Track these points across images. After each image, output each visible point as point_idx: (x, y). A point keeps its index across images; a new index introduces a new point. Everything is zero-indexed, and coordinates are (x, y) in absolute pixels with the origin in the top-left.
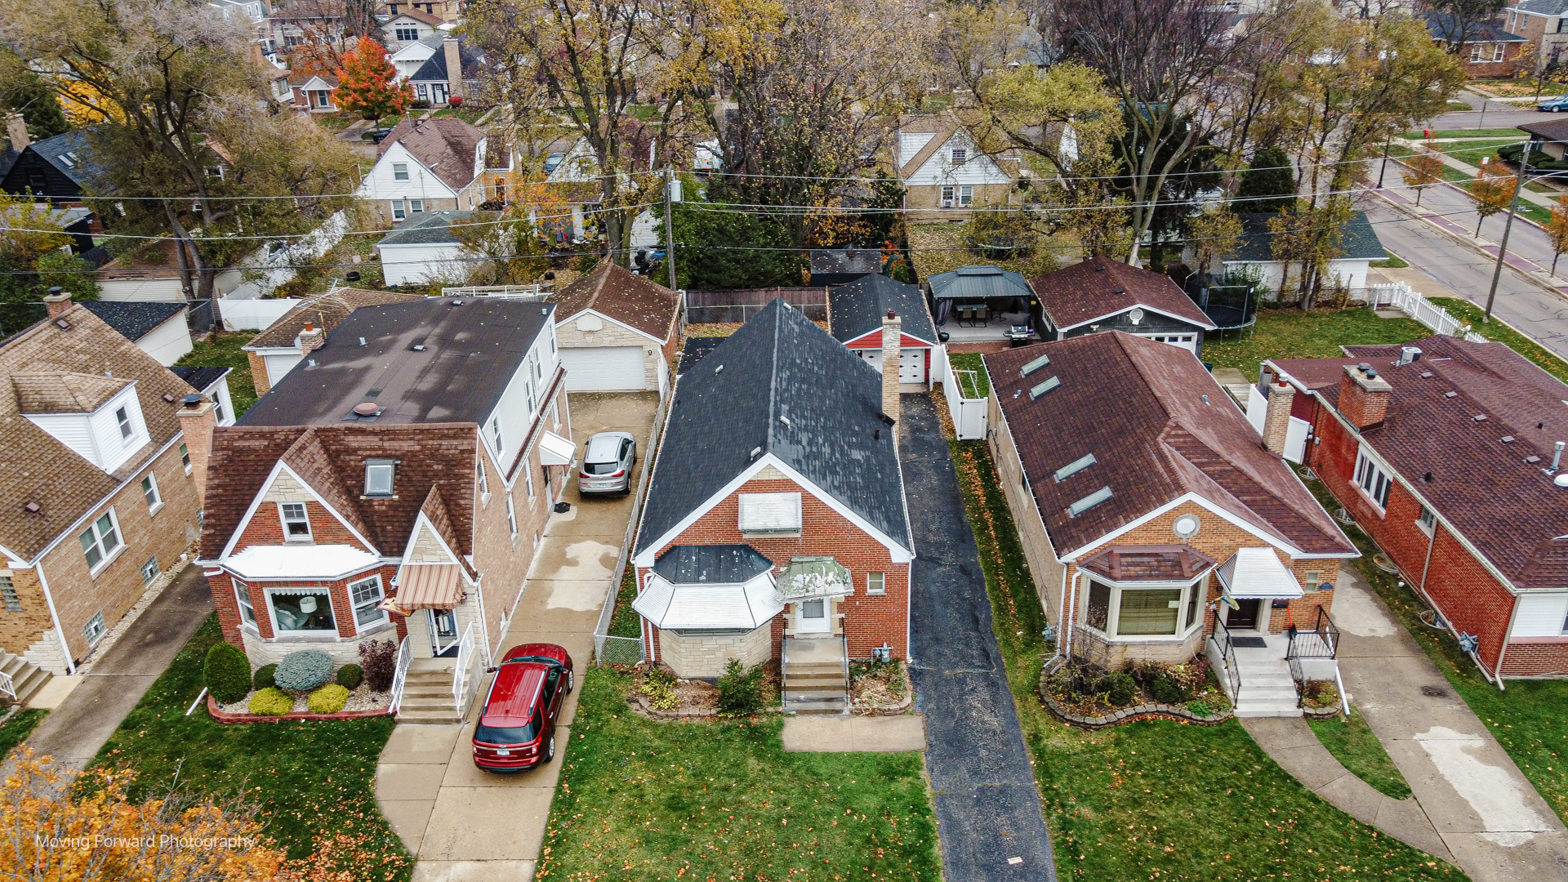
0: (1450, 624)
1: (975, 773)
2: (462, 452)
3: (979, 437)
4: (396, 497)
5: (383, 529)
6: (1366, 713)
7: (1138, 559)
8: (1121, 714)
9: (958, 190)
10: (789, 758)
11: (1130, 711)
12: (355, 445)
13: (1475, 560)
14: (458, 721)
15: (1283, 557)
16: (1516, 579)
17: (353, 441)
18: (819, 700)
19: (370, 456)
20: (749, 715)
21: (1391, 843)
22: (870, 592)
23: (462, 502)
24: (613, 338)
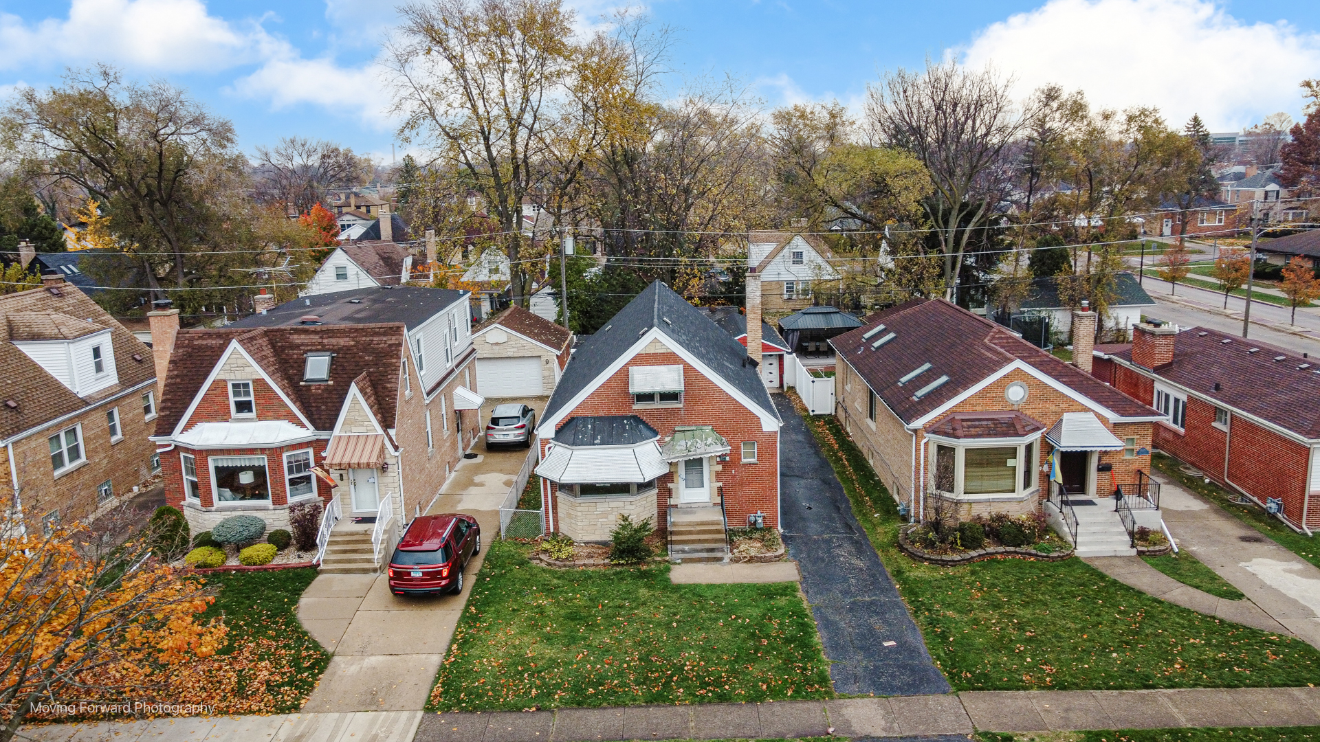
0: (1255, 499)
1: (846, 593)
2: (390, 345)
3: (828, 412)
4: (331, 383)
5: (318, 408)
6: (1192, 552)
7: (977, 423)
8: (973, 553)
9: (797, 284)
10: (677, 588)
11: (982, 552)
12: (298, 342)
13: (1269, 433)
14: (375, 570)
15: (1104, 420)
16: (1307, 434)
17: (297, 339)
18: (702, 551)
19: (311, 351)
20: (639, 564)
21: (1233, 626)
22: (744, 461)
23: (389, 385)
24: (515, 350)
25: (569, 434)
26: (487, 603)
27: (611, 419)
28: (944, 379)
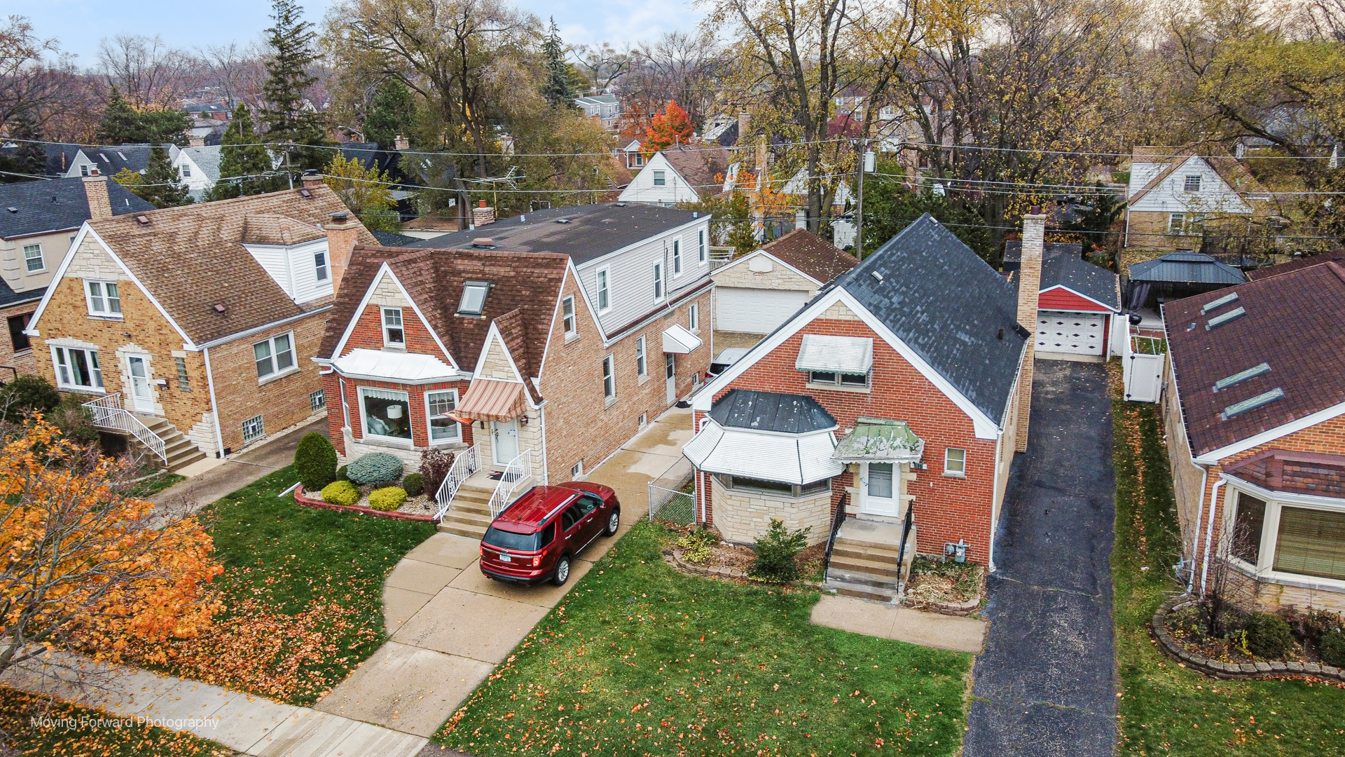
1: (1036, 689)
2: (551, 280)
3: (1150, 400)
4: (484, 317)
5: (467, 345)
7: (1311, 470)
8: (1263, 666)
9: (1188, 217)
10: (811, 631)
11: (1278, 665)
12: (461, 267)
17: (460, 264)
18: (866, 583)
19: (470, 279)
20: (783, 585)
22: (947, 472)
23: (540, 327)
24: (781, 281)
25: (724, 412)
26: (580, 606)
27: (781, 397)
28: (1277, 393)
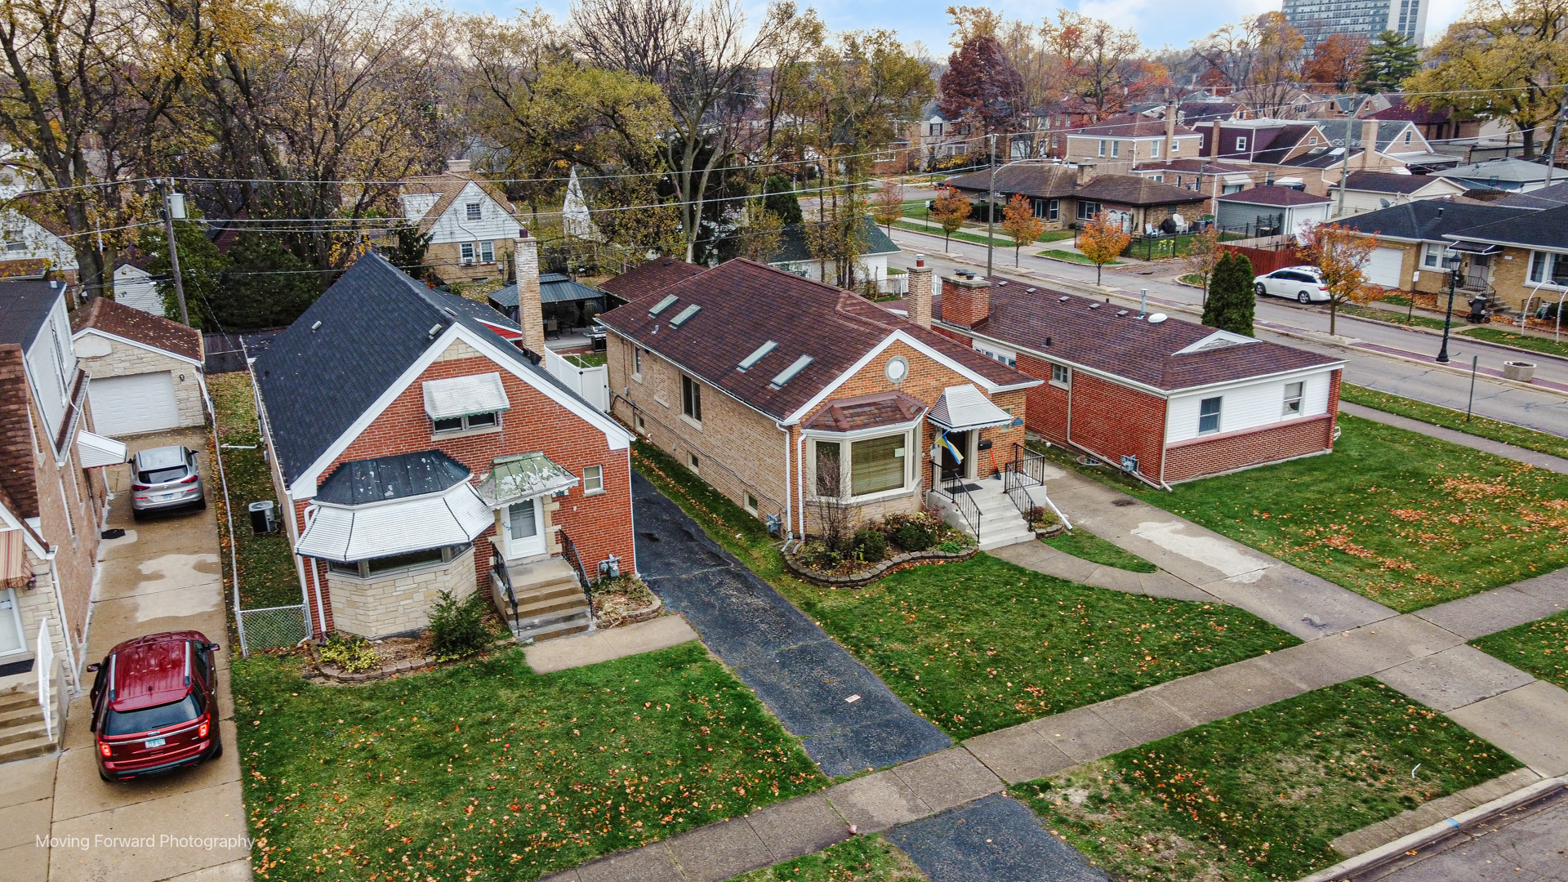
0: (1105, 458)
1: (765, 643)
8: (881, 567)
9: (477, 246)
10: (549, 679)
11: (888, 563)
13: (1118, 387)
15: (983, 391)
16: (1161, 385)
18: (557, 621)
20: (478, 654)
21: (1167, 601)
22: (587, 492)
25: (341, 491)
26: (276, 761)
28: (804, 361)
